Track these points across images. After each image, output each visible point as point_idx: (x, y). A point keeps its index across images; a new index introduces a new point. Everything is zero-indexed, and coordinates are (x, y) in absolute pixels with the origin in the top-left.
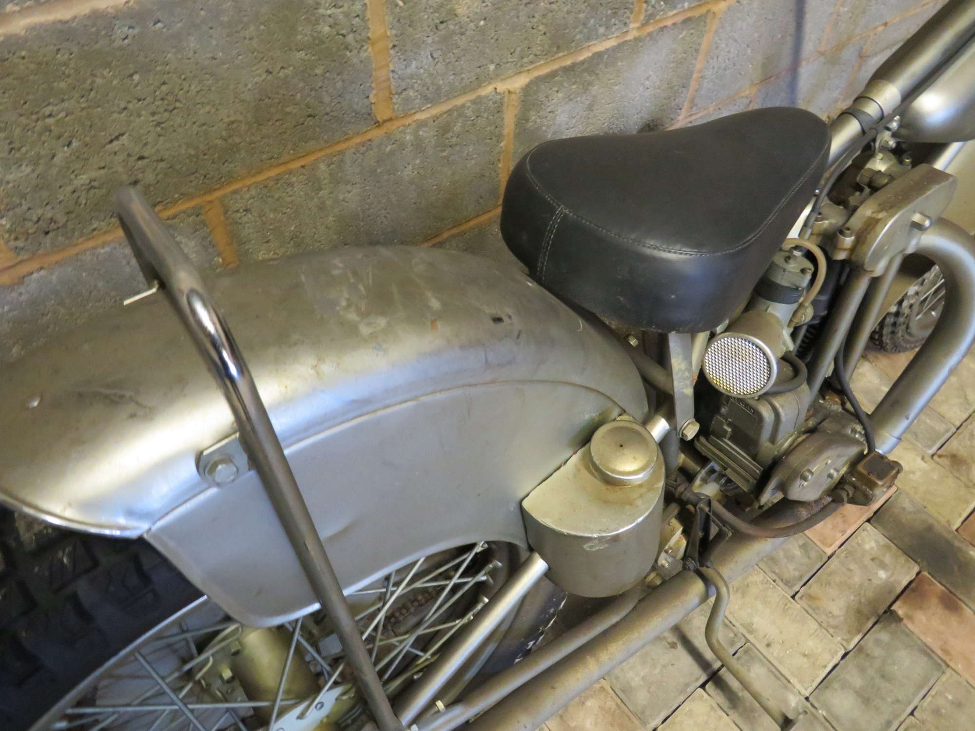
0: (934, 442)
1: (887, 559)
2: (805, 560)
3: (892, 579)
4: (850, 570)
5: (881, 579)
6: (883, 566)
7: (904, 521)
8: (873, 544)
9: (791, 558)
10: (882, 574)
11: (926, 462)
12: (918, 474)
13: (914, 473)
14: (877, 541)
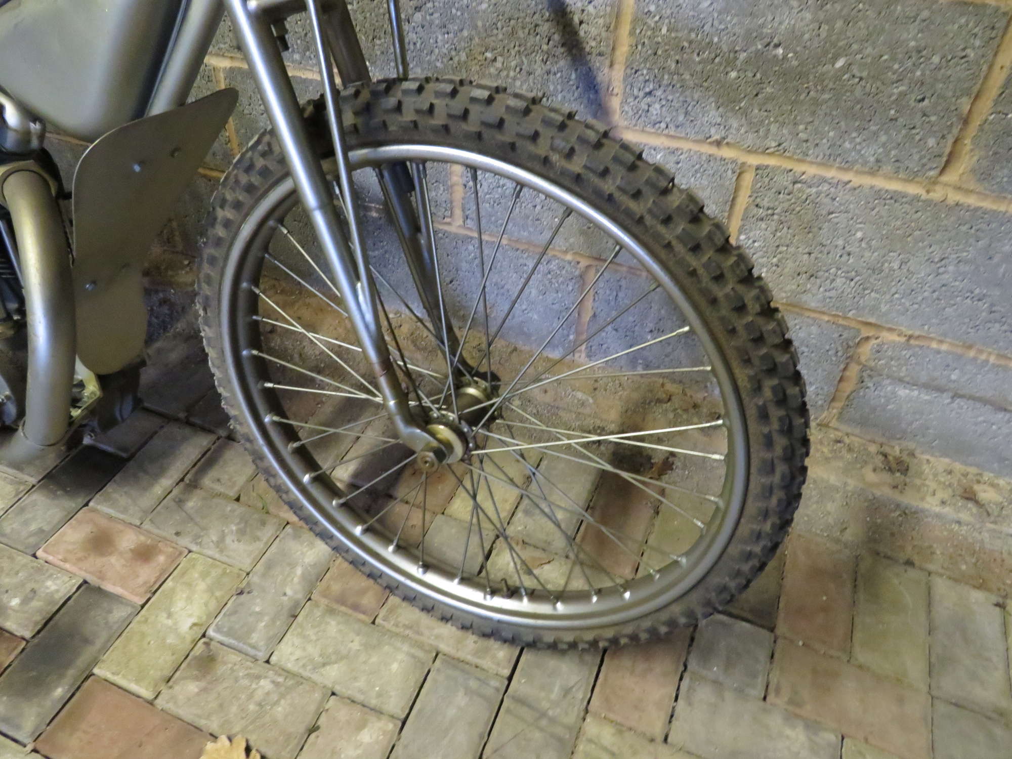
0: (228, 634)
1: (36, 604)
2: (24, 534)
3: (10, 612)
4: (17, 573)
5: (9, 602)
6: (25, 601)
7: (92, 613)
8: (53, 588)
9: (26, 523)
10: (15, 602)
11: (191, 628)
12: (170, 622)
13: (170, 616)
14: (57, 591)
